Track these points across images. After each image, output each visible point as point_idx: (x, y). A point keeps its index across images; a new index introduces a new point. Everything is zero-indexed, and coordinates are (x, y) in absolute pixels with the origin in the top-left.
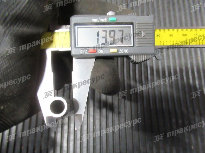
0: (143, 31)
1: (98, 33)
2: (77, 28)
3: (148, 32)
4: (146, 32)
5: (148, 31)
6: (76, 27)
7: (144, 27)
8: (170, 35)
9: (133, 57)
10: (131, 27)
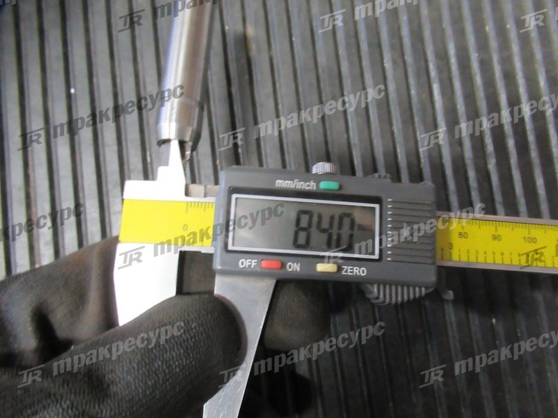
2: (237, 199)
6: (235, 196)
8: (495, 238)
10: (374, 209)
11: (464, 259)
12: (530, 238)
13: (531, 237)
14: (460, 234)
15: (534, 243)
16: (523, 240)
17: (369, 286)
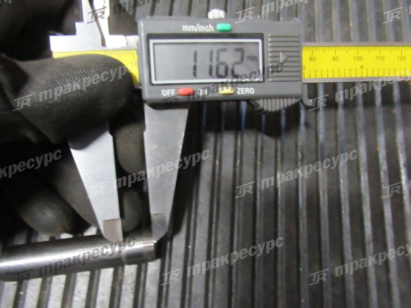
0: (282, 52)
1: (195, 54)
2: (154, 44)
3: (292, 54)
4: (288, 54)
5: (290, 52)
6: (152, 42)
7: (284, 44)
8: (334, 59)
9: (263, 103)
10: (258, 43)
11: (313, 76)
12: (358, 57)
13: (360, 56)
14: (311, 59)
15: (361, 60)
16: (354, 59)
17: (257, 101)
